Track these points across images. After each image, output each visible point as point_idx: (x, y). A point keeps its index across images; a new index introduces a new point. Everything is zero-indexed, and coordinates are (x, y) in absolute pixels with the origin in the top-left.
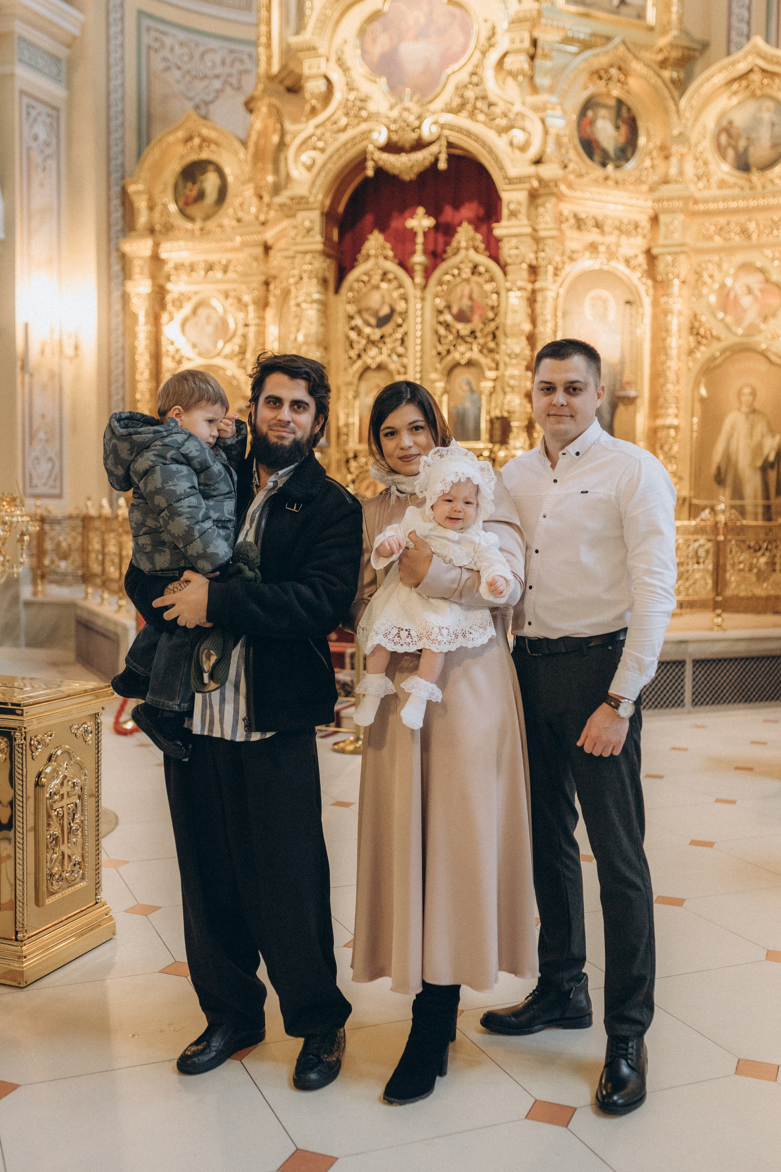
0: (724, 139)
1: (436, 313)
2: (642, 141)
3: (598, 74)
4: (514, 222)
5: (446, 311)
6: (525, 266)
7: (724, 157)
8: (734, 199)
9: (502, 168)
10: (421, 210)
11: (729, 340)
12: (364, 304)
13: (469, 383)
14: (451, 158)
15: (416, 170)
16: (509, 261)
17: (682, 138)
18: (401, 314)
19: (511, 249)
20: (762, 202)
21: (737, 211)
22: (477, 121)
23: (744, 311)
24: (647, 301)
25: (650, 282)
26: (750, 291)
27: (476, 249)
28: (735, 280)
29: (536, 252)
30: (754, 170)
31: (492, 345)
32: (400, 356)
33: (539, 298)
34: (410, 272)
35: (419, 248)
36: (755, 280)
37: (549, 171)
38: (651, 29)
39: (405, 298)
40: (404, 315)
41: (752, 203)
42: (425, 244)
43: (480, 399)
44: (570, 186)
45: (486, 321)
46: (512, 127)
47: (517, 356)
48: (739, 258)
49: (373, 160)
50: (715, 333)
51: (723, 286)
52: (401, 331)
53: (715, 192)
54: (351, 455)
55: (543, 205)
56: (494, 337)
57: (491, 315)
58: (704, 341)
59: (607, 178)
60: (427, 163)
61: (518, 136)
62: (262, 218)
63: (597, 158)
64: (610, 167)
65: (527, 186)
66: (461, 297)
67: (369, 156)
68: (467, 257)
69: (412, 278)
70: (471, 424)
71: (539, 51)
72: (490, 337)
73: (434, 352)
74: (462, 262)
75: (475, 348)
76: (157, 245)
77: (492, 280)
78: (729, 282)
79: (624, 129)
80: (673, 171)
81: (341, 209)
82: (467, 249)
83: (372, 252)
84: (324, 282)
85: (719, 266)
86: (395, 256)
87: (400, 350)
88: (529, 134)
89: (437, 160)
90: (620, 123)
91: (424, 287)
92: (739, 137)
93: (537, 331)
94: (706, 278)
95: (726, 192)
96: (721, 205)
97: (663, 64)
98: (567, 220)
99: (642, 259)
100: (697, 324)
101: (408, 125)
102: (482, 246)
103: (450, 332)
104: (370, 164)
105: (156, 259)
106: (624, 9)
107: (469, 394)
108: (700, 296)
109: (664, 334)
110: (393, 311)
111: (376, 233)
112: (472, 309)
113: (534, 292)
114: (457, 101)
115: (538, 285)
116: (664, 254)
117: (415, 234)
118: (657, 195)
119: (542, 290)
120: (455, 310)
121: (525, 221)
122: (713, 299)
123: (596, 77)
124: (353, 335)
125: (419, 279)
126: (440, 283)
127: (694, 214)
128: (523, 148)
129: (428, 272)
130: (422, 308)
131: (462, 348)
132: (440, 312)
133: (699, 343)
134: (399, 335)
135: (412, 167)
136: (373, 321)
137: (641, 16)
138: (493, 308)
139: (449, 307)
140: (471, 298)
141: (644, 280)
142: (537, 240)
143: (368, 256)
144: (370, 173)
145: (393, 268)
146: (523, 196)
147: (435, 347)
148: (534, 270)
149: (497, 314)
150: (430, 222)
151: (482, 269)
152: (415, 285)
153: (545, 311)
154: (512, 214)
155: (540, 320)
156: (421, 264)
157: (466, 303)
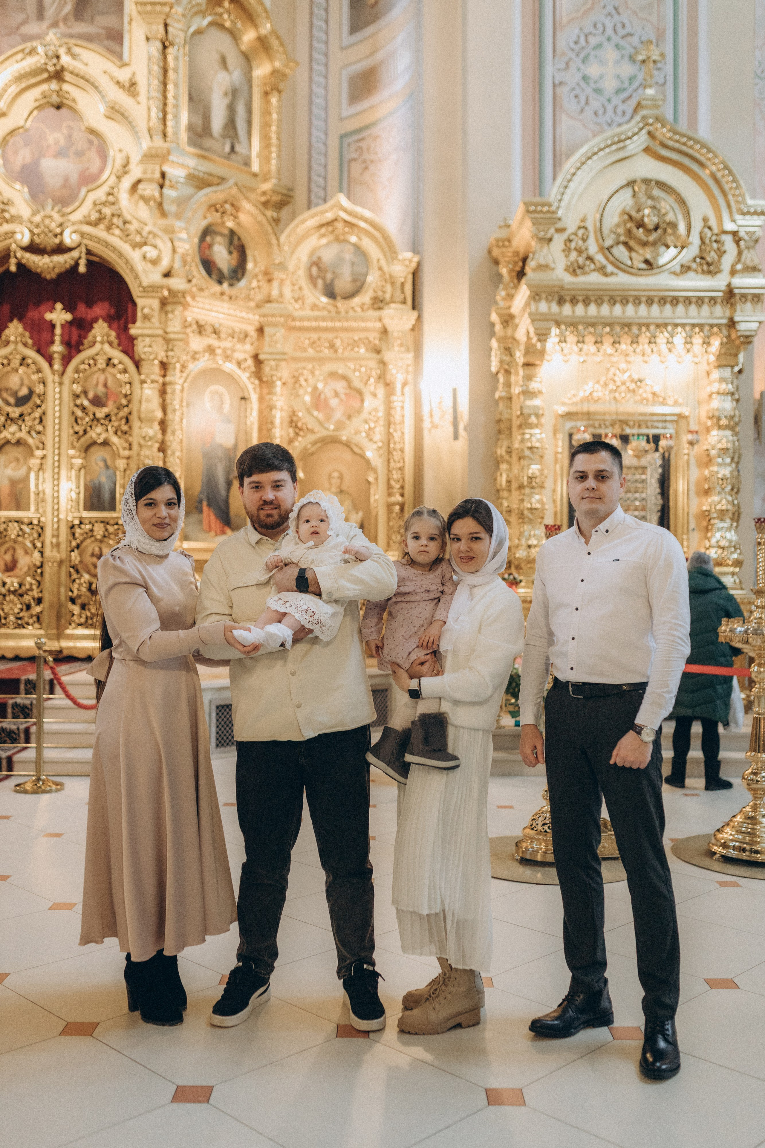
0: (314, 270)
1: (73, 397)
2: (250, 266)
3: (214, 207)
4: (147, 324)
5: (82, 396)
6: (156, 362)
7: (315, 285)
8: (324, 319)
9: (137, 277)
10: (59, 306)
11: (322, 433)
12: (3, 384)
13: (105, 460)
14: (90, 264)
15: (57, 271)
16: (143, 356)
17: (282, 266)
18: (39, 396)
19: (145, 347)
20: (346, 324)
21: (326, 329)
22: (113, 234)
23: (333, 410)
24: (254, 397)
25: (257, 382)
26: (337, 395)
27: (111, 344)
28: (325, 386)
29: (167, 351)
30: (339, 298)
31: (125, 428)
32: (38, 433)
33: (169, 389)
34: (48, 359)
35: (57, 338)
36: (340, 386)
37: (177, 283)
38: (255, 175)
39: (43, 382)
40: (43, 396)
41: (338, 324)
42: (62, 335)
43: (115, 475)
44: (193, 298)
45: (120, 407)
46: (145, 244)
47: (151, 438)
48: (328, 367)
49: (16, 257)
50: (309, 426)
51: (315, 388)
52: (40, 411)
53: (307, 312)
55: (172, 312)
56: (127, 421)
57: (124, 402)
58: (301, 433)
59: (222, 294)
60: (68, 266)
61: (151, 252)
63: (214, 276)
64: (225, 285)
65: (159, 295)
66: (97, 384)
67: (12, 254)
68: (102, 349)
69: (51, 365)
70: (106, 496)
71: (167, 183)
72: (124, 421)
73: (71, 432)
74: (97, 354)
75: (110, 429)
77: (125, 371)
78: (320, 386)
79: (235, 254)
80: (275, 293)
82: (102, 343)
83: (12, 338)
85: (312, 372)
86: (34, 345)
87: (39, 428)
88: (160, 251)
89: (77, 264)
90: (232, 248)
91: (63, 374)
92: (326, 271)
93: (167, 418)
94: (303, 382)
95: (316, 313)
96: (314, 324)
97: (266, 204)
98: (190, 325)
99: (250, 362)
100: (295, 419)
101: (50, 231)
102: (116, 342)
103: (87, 414)
104: (13, 261)
106: (233, 157)
107: (104, 470)
108: (297, 395)
109: (269, 426)
110: (31, 392)
111: (15, 322)
112: (106, 395)
113: (164, 384)
114: (94, 216)
115: (168, 379)
116: (268, 360)
117: (53, 326)
118: (263, 310)
119: (171, 383)
120: (91, 395)
121: (157, 324)
122: (308, 399)
123: (213, 209)
125: (57, 366)
126: (77, 371)
127: (291, 329)
128: (155, 262)
129: (66, 360)
130: (60, 392)
131: (98, 429)
132: (78, 396)
133: (297, 434)
134: (37, 414)
135: (54, 268)
136: (12, 400)
137: (247, 163)
138: (126, 396)
139: (85, 392)
140: (105, 385)
141: (252, 379)
142: (167, 341)
143: (8, 342)
144: (13, 268)
145: (32, 354)
146: (155, 303)
147: (73, 427)
148: (164, 366)
149: (129, 402)
150: (68, 317)
151: (115, 361)
152: (53, 372)
153: (175, 402)
154: (146, 317)
155: (169, 409)
156: (60, 353)
157: (101, 389)
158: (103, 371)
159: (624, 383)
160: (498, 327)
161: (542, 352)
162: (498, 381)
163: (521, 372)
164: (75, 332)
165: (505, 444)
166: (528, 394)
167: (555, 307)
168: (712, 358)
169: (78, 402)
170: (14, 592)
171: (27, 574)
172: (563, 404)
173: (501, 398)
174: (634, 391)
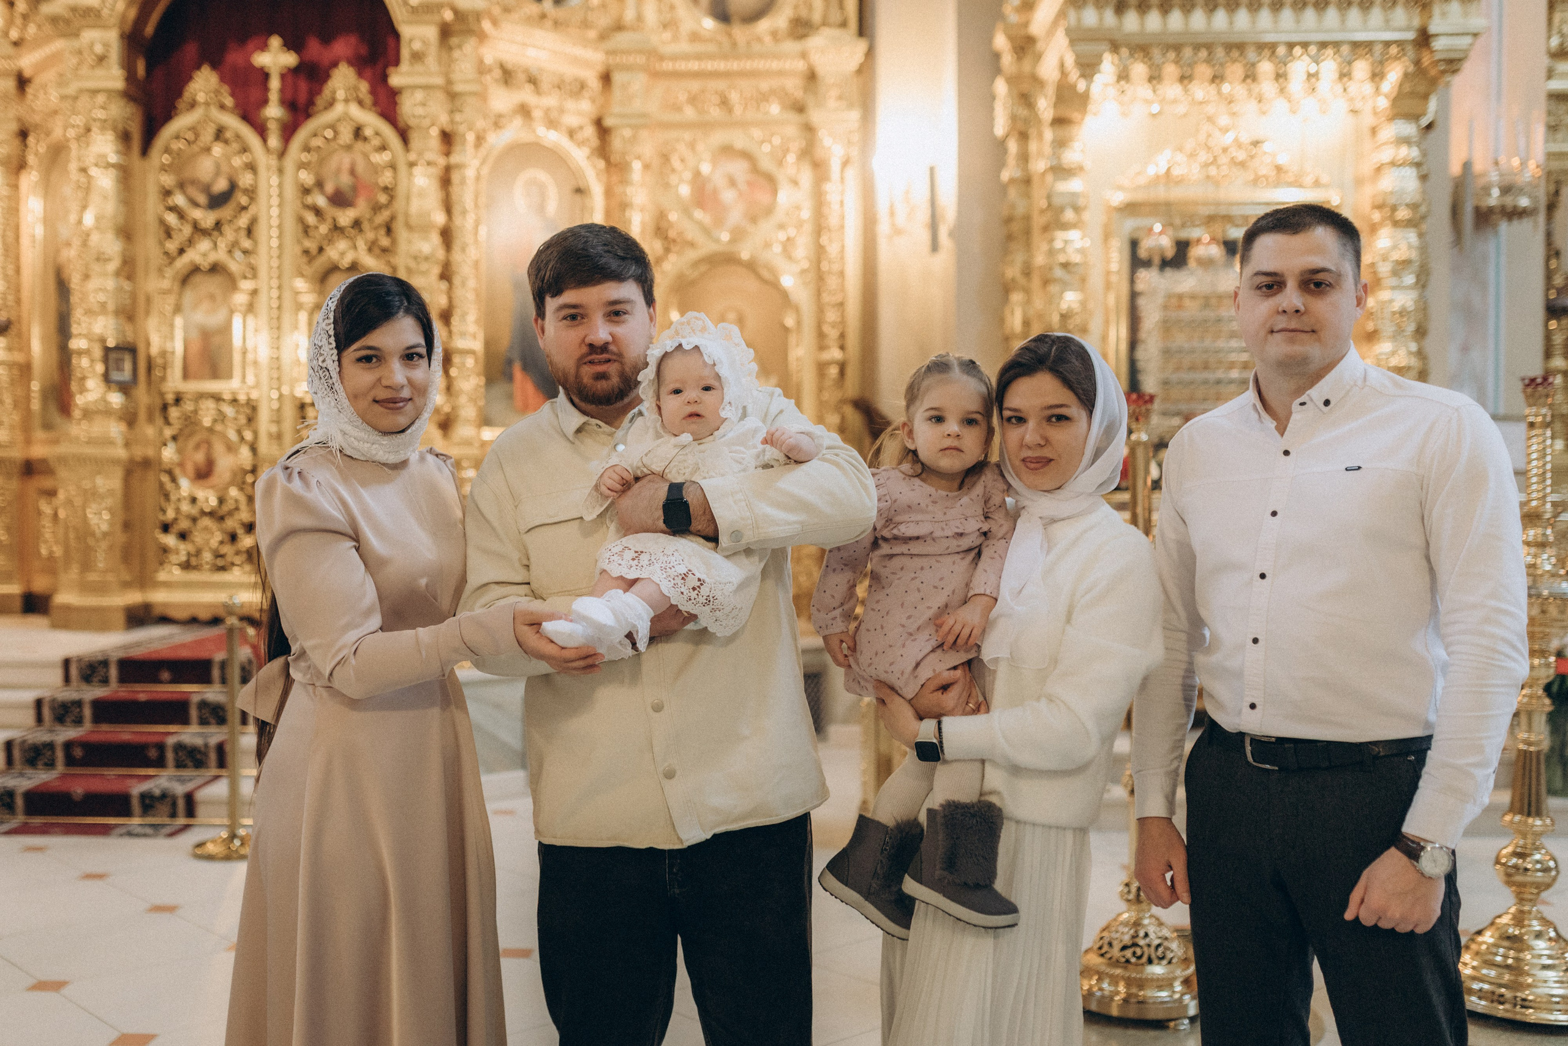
1: (300, 195)
4: (419, 67)
6: (435, 132)
8: (711, 57)
10: (275, 42)
11: (709, 247)
12: (187, 174)
16: (412, 122)
18: (245, 191)
19: (414, 106)
20: (747, 65)
21: (714, 75)
23: (726, 209)
24: (597, 189)
25: (601, 164)
26: (732, 183)
27: (361, 103)
28: (713, 169)
29: (451, 113)
30: (735, 21)
31: (385, 242)
32: (246, 252)
33: (455, 177)
34: (260, 130)
35: (274, 96)
36: (739, 169)
39: (252, 167)
40: (252, 193)
41: (734, 65)
42: (282, 91)
44: (495, 23)
45: (377, 208)
47: (427, 259)
48: (719, 138)
50: (688, 237)
51: (697, 173)
52: (247, 215)
53: (685, 46)
54: (170, 398)
55: (460, 47)
56: (389, 230)
58: (674, 248)
59: (542, 16)
62: (14, 34)
64: (548, 2)
65: (438, 18)
66: (338, 171)
68: (345, 113)
69: (264, 139)
72: (383, 232)
73: (298, 250)
74: (339, 120)
75: (361, 244)
77: (383, 148)
78: (705, 169)
80: (629, 15)
81: (149, 29)
82: (346, 101)
83: (201, 97)
84: (125, 137)
85: (692, 147)
86: (237, 105)
87: (246, 244)
91: (282, 154)
93: (455, 225)
94: (676, 163)
95: (700, 48)
96: (694, 66)
98: (490, 70)
99: (590, 132)
100: (664, 224)
102: (368, 99)
103: (323, 220)
108: (667, 185)
110: (233, 187)
111: (205, 70)
112: (355, 189)
113: (448, 169)
115: (455, 159)
116: (620, 127)
117: (267, 76)
118: (611, 44)
119: (460, 166)
120: (330, 188)
121: (434, 68)
122: (685, 190)
124: (171, 219)
125: (274, 141)
126: (307, 149)
127: (658, 74)
129: (288, 131)
130: (280, 186)
131: (341, 244)
132: (306, 191)
134: (243, 221)
136: (202, 199)
138: (386, 189)
139: (320, 184)
140: (352, 172)
141: (594, 160)
142: (452, 96)
143: (193, 105)
145: (233, 123)
146: (431, 33)
147: (299, 242)
148: (447, 138)
149: (392, 198)
150: (290, 59)
151: (368, 132)
152: (268, 150)
153: (465, 194)
154: (417, 57)
155: (456, 210)
156: (277, 120)
157: (345, 180)
158: (348, 148)
159: (1225, 150)
160: (1007, 60)
161: (1083, 99)
162: (1005, 151)
163: (1048, 134)
164: (303, 86)
165: (1019, 258)
166: (1061, 171)
167: (1109, 17)
168: (1383, 103)
169: (309, 200)
170: (211, 514)
171: (232, 483)
172: (1120, 188)
173: (1012, 181)
174: (1242, 165)
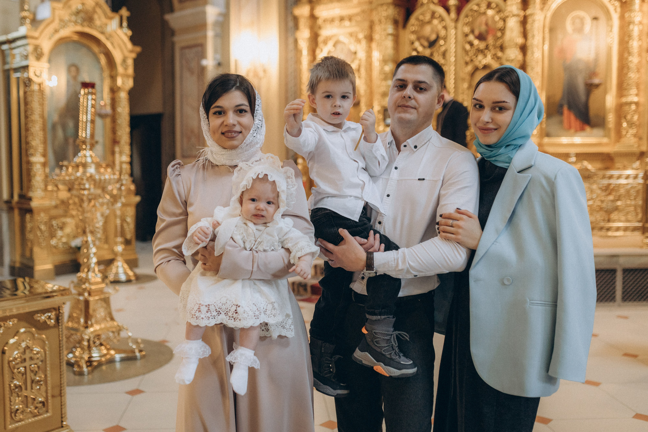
1: (464, 37)
6: (519, 1)
12: (421, 34)
18: (443, 38)
24: (615, 16)
31: (500, 54)
33: (530, 20)
34: (448, 10)
39: (445, 28)
40: (445, 39)
52: (443, 48)
56: (502, 49)
57: (499, 34)
66: (480, 25)
69: (449, 14)
72: (499, 49)
73: (462, 61)
75: (489, 57)
76: (312, 9)
83: (425, 1)
84: (396, 23)
91: (457, 20)
93: (529, 43)
103: (473, 47)
105: (313, 17)
110: (438, 37)
112: (487, 32)
113: (525, 17)
115: (528, 12)
119: (531, 15)
120: (477, 33)
125: (453, 15)
126: (467, 17)
129: (459, 10)
130: (456, 34)
131: (480, 57)
132: (467, 35)
134: (441, 51)
136: (426, 44)
138: (500, 30)
139: (472, 31)
140: (487, 24)
145: (438, 9)
147: (463, 58)
149: (503, 34)
152: (451, 19)
155: (530, 36)
156: (455, 5)
157: (483, 28)
158: (485, 13)
169: (468, 39)
